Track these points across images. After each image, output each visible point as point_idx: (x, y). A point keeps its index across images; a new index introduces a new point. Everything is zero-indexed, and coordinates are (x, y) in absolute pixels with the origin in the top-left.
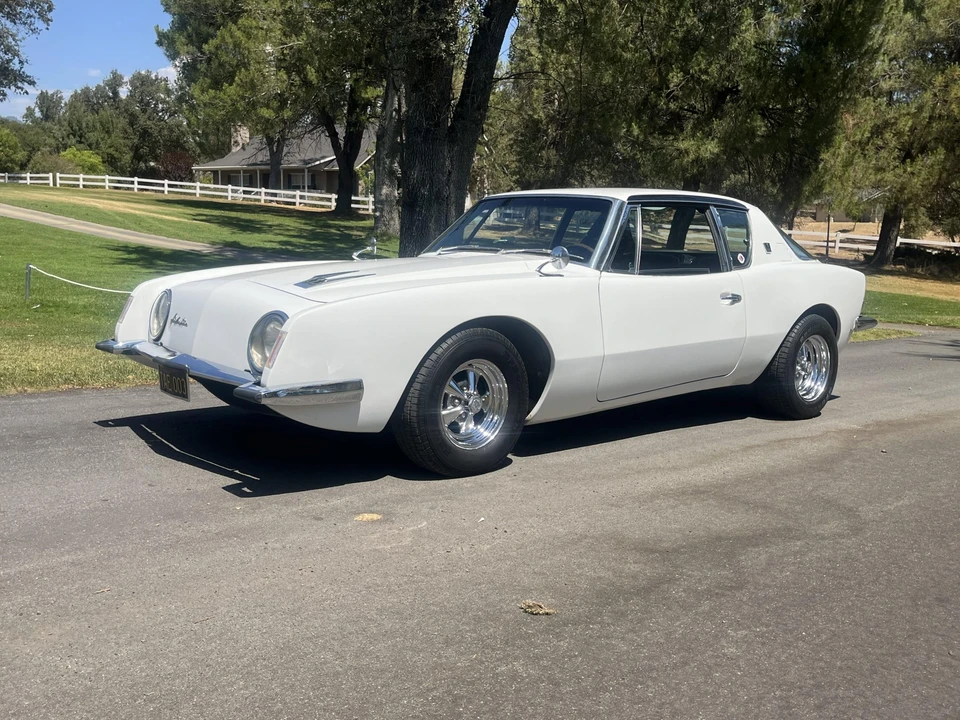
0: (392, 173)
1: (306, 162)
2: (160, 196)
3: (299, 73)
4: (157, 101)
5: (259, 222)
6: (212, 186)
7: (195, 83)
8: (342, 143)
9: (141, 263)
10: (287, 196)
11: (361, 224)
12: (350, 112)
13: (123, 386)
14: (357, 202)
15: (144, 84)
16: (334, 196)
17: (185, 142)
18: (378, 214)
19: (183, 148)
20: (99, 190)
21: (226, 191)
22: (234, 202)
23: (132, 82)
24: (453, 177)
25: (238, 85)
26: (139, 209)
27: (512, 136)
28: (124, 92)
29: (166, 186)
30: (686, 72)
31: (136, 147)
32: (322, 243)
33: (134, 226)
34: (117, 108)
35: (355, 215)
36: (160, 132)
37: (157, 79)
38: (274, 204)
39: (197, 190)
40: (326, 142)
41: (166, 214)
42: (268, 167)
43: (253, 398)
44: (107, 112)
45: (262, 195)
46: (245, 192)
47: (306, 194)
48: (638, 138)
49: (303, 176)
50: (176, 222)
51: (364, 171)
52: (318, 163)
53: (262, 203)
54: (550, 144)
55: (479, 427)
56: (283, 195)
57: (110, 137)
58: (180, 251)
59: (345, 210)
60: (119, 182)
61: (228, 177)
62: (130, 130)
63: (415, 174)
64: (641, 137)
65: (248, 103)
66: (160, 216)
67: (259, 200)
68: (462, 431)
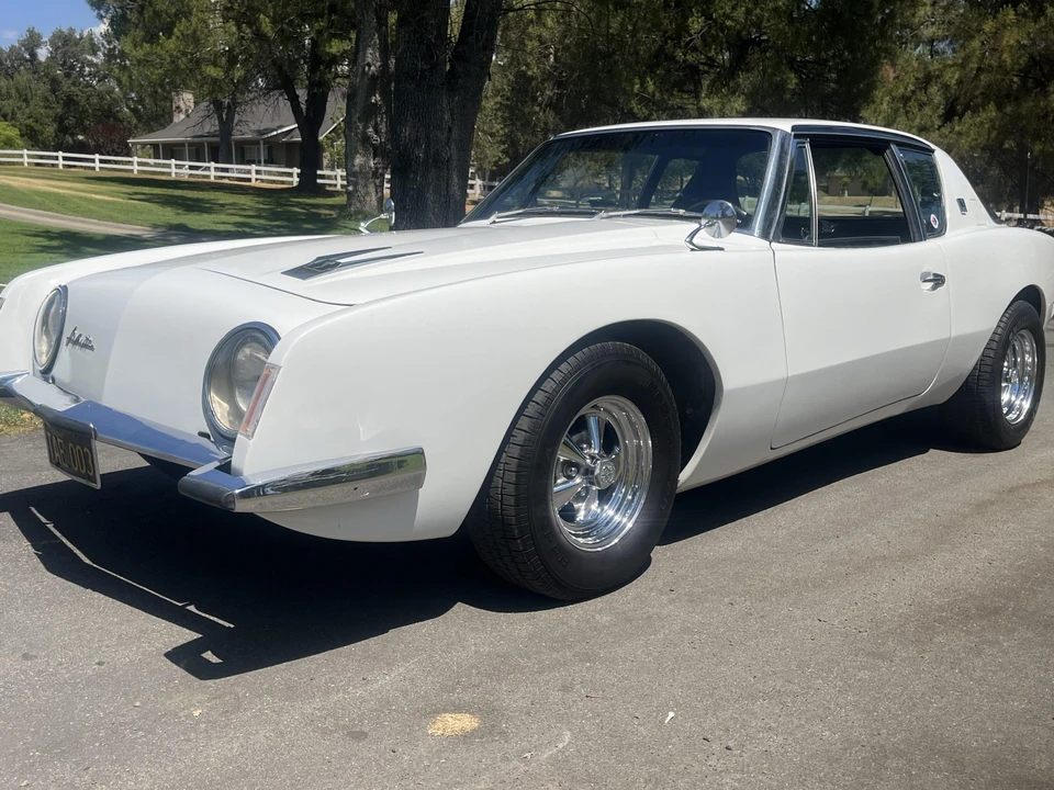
0: (366, 139)
1: (261, 133)
2: (90, 173)
3: (250, 25)
4: (83, 63)
5: (208, 201)
6: (152, 161)
7: (126, 35)
8: (303, 107)
9: (65, 251)
10: (240, 171)
11: (330, 201)
12: (313, 69)
13: (13, 432)
14: (323, 177)
15: (66, 44)
16: (296, 171)
17: (118, 111)
18: (350, 188)
19: (117, 119)
20: (16, 167)
21: (169, 166)
22: (178, 179)
23: (52, 43)
24: (455, 134)
25: (178, 37)
26: (63, 188)
27: (499, 99)
28: (43, 54)
29: (97, 161)
30: (709, 17)
31: (61, 117)
32: (285, 224)
33: (56, 207)
34: (35, 73)
35: (322, 191)
36: (88, 99)
37: (81, 38)
38: (226, 181)
39: (136, 165)
40: (285, 107)
41: (96, 193)
42: (218, 139)
43: (219, 502)
44: (24, 77)
45: (211, 171)
46: (191, 168)
47: (262, 168)
48: (654, 96)
49: (259, 149)
50: (108, 202)
51: (329, 142)
52: (275, 133)
53: (212, 179)
54: (546, 106)
55: (606, 507)
56: (236, 171)
57: (28, 106)
58: (115, 236)
59: (309, 185)
60: (41, 157)
61: (171, 151)
62: (52, 98)
63: (407, 132)
64: (657, 95)
65: (191, 60)
66: (88, 195)
67: (208, 177)
68: (581, 516)
